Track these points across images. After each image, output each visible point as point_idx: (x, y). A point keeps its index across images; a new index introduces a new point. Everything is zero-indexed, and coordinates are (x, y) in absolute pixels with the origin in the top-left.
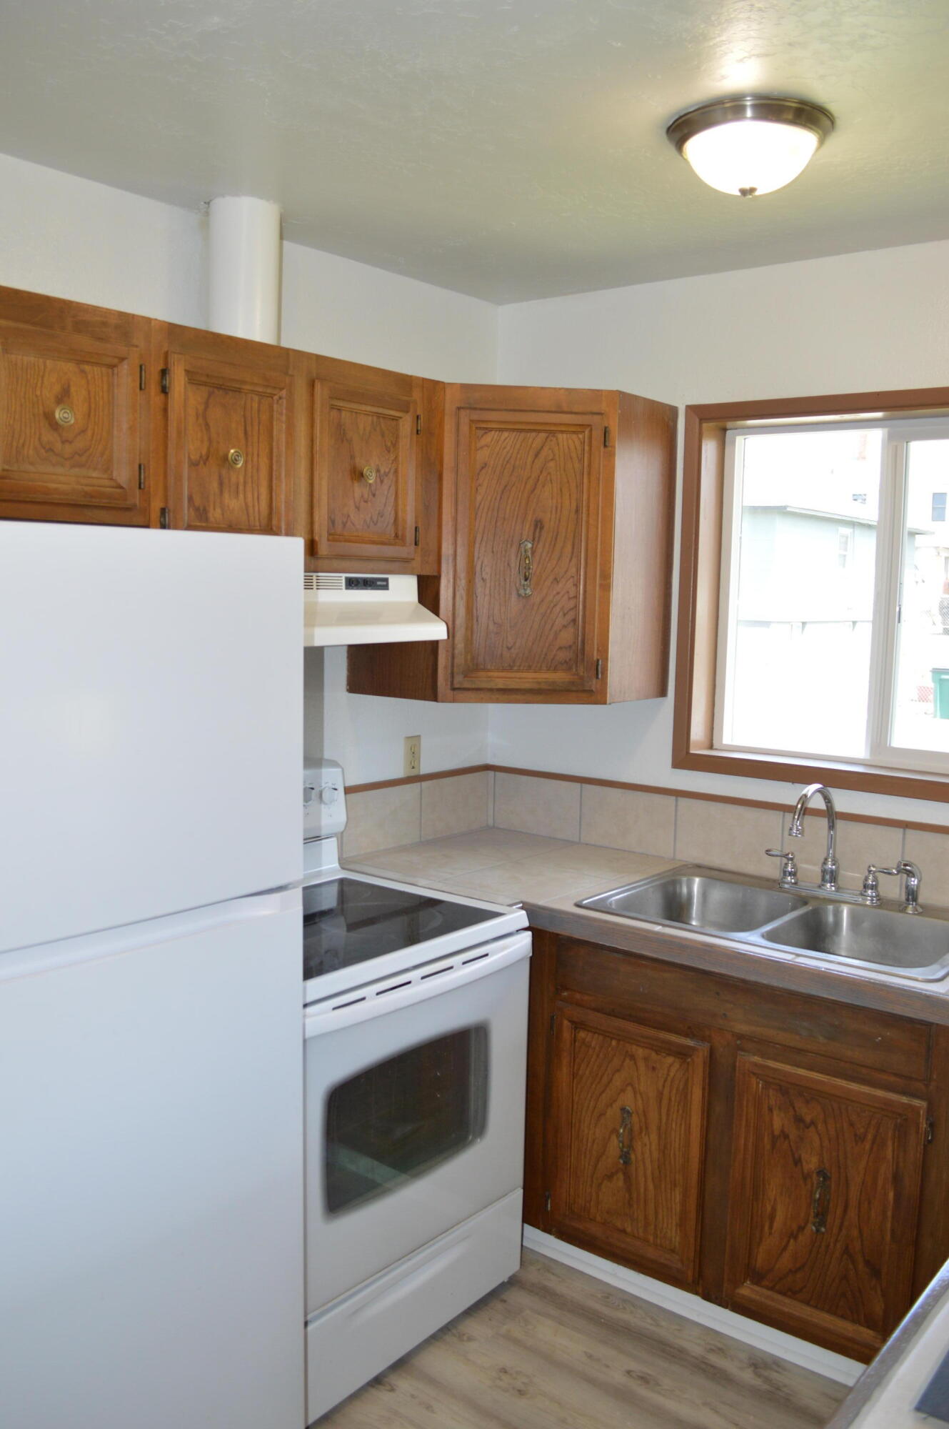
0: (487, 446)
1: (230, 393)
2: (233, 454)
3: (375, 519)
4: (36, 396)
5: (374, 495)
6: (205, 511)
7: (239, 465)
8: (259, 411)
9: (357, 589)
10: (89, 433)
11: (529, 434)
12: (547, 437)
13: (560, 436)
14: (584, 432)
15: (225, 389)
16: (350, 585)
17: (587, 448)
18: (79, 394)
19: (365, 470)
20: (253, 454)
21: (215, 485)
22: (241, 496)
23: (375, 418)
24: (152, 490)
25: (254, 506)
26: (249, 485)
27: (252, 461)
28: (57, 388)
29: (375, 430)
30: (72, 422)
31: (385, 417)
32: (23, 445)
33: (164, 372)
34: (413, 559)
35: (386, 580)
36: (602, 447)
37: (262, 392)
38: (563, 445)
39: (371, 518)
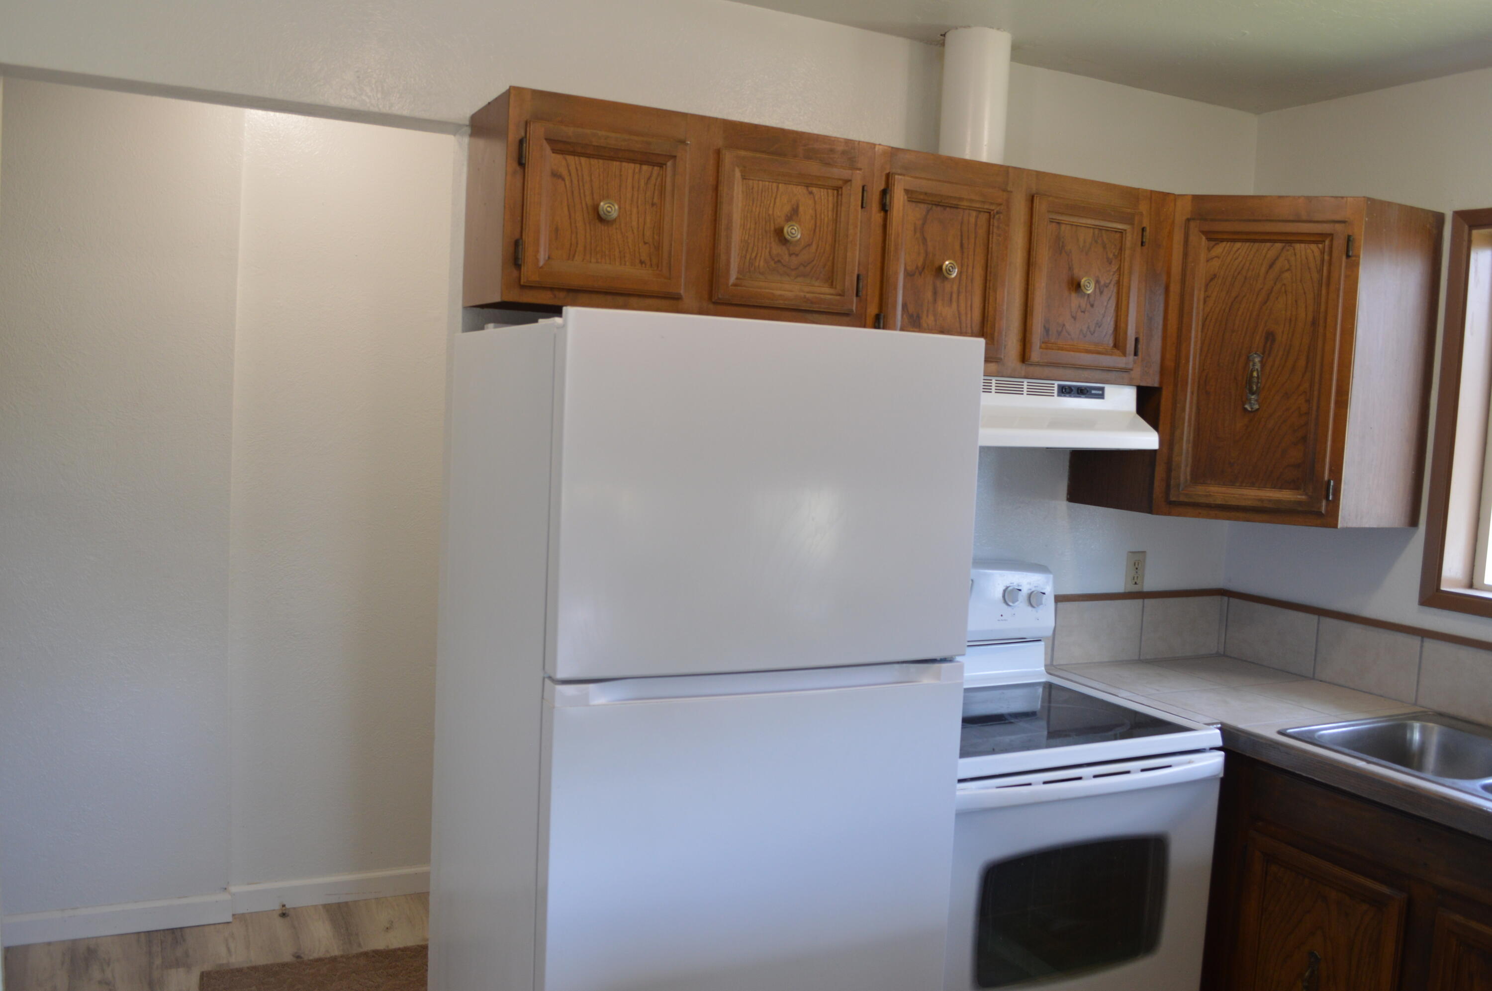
0: (1218, 257)
1: (948, 209)
2: (947, 266)
3: (1092, 330)
4: (769, 215)
5: (1092, 306)
6: (919, 317)
7: (954, 275)
8: (976, 225)
9: (1070, 396)
10: (814, 246)
11: (1264, 244)
12: (1283, 249)
13: (1297, 246)
14: (1324, 241)
15: (943, 206)
16: (1063, 393)
17: (1326, 257)
18: (806, 212)
19: (1083, 281)
20: (968, 266)
21: (929, 295)
22: (954, 304)
23: (1096, 231)
24: (869, 298)
25: (966, 314)
26: (962, 296)
27: (967, 272)
28: (787, 209)
29: (1096, 242)
30: (799, 236)
31: (1108, 230)
32: (756, 257)
33: (884, 193)
34: (1132, 370)
35: (1102, 389)
36: (1344, 257)
37: (979, 208)
38: (1301, 256)
39: (1088, 328)
